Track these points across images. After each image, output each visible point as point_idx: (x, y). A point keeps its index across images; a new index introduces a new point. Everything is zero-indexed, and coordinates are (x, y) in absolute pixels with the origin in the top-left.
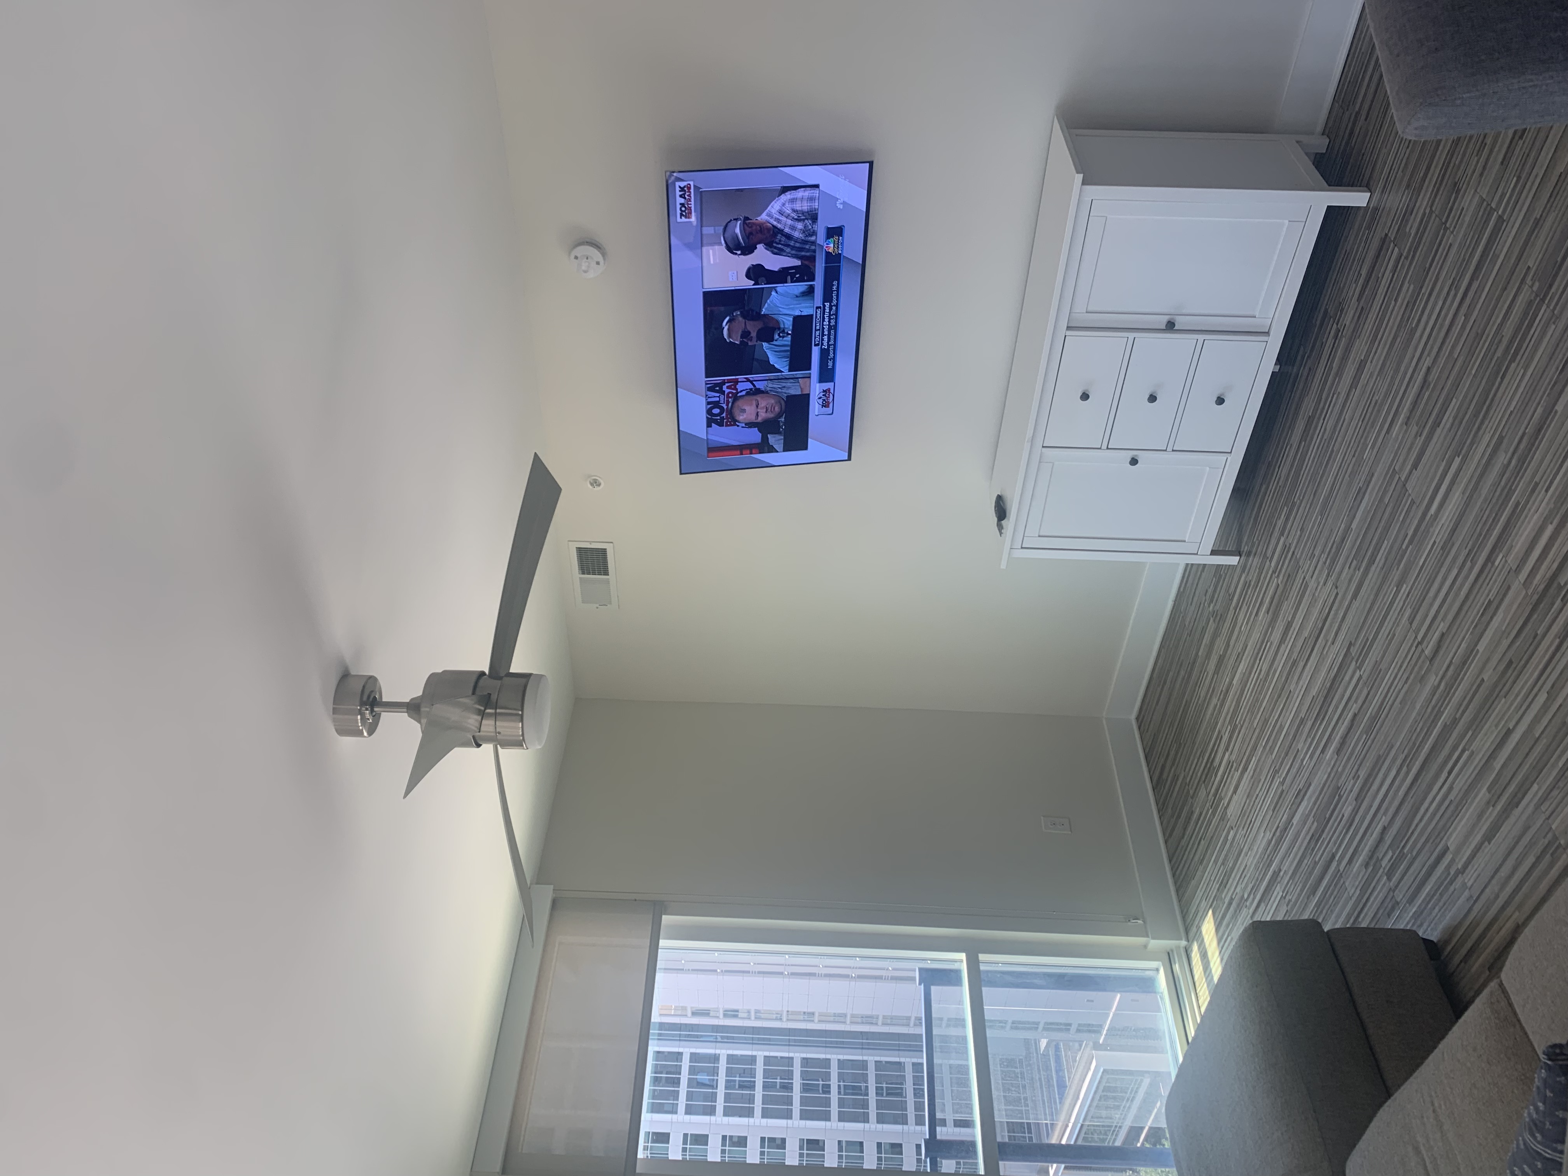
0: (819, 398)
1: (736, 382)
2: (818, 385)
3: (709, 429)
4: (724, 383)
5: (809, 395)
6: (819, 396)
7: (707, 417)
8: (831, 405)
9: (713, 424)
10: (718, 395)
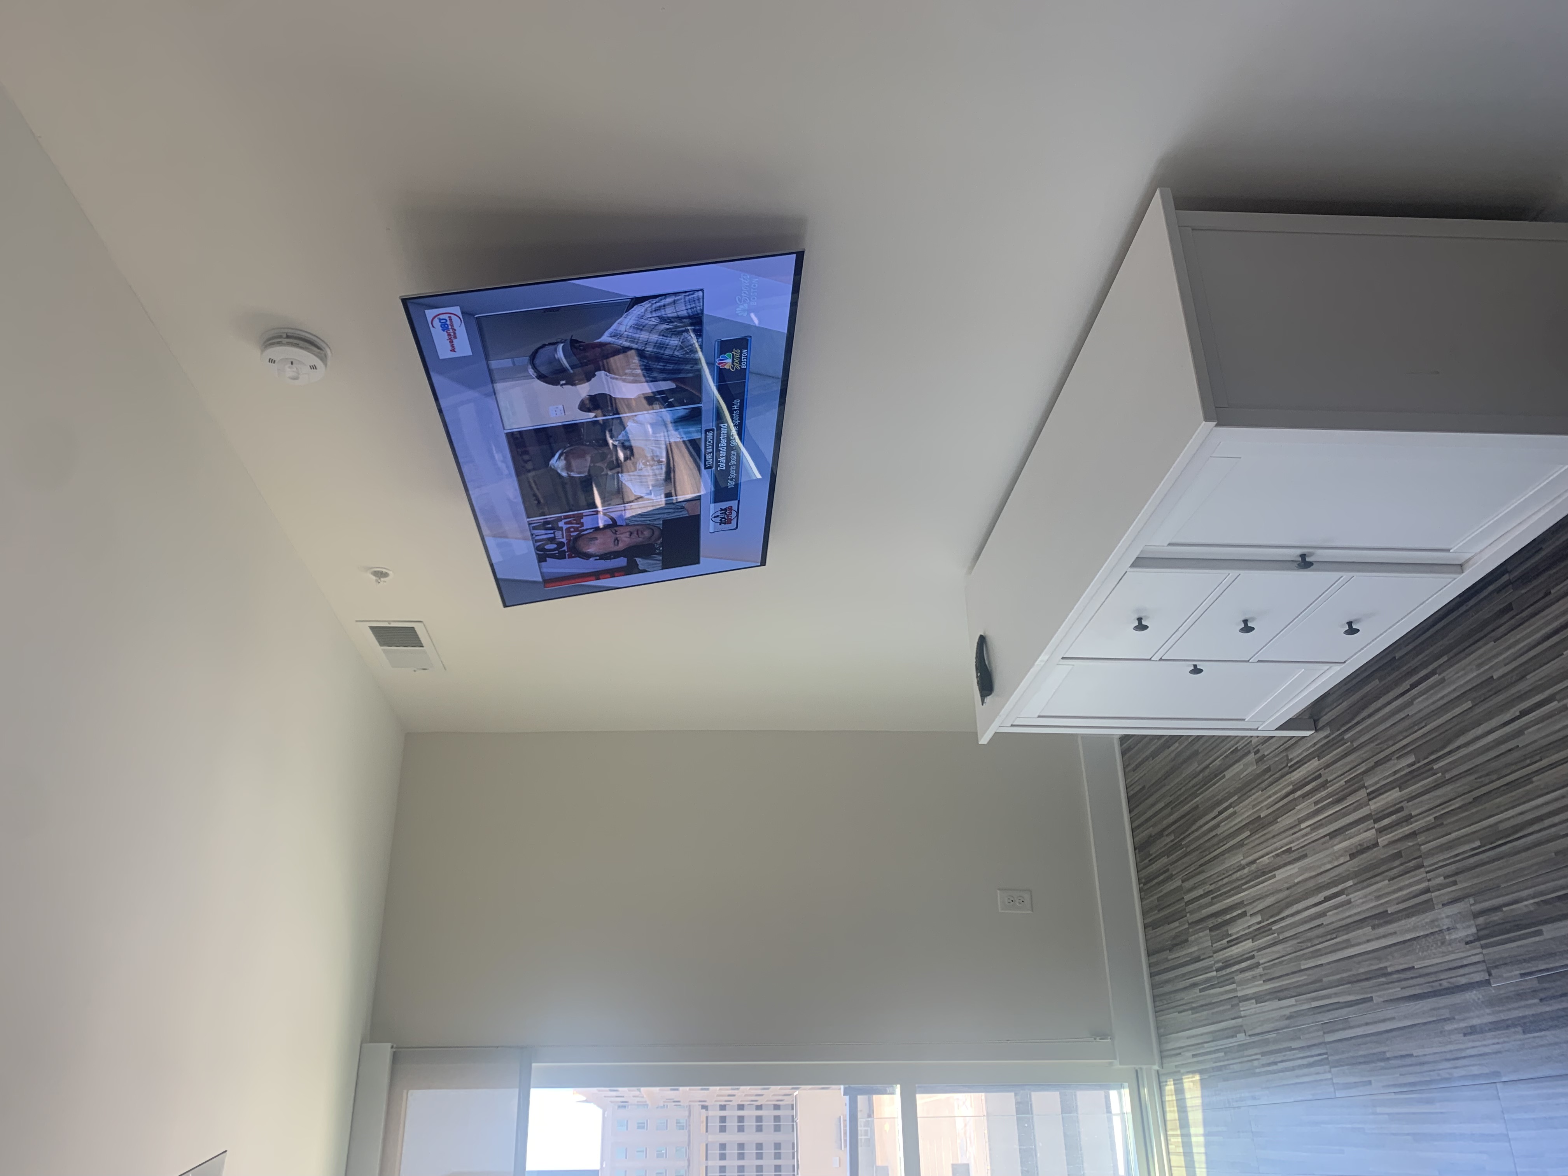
0: (715, 517)
1: (581, 516)
2: (712, 505)
3: (543, 564)
4: (560, 519)
5: (698, 516)
6: (716, 515)
7: (537, 554)
8: (734, 522)
9: (547, 559)
10: (552, 531)
